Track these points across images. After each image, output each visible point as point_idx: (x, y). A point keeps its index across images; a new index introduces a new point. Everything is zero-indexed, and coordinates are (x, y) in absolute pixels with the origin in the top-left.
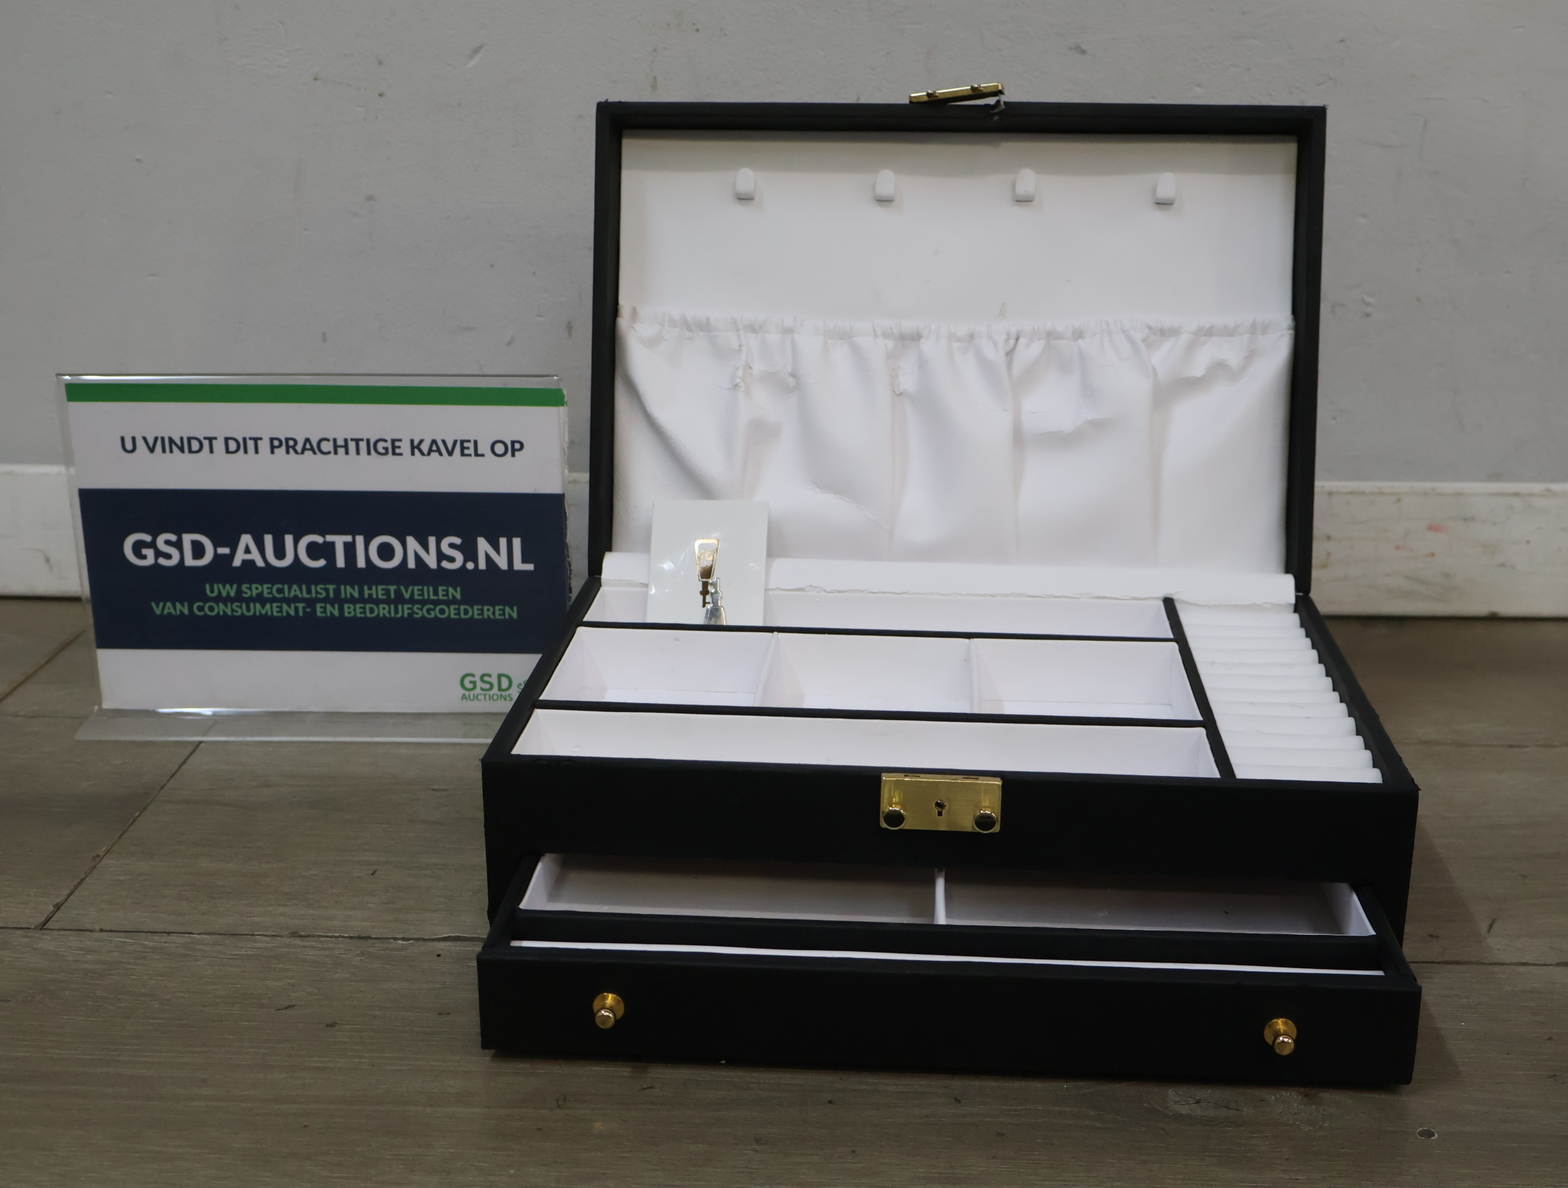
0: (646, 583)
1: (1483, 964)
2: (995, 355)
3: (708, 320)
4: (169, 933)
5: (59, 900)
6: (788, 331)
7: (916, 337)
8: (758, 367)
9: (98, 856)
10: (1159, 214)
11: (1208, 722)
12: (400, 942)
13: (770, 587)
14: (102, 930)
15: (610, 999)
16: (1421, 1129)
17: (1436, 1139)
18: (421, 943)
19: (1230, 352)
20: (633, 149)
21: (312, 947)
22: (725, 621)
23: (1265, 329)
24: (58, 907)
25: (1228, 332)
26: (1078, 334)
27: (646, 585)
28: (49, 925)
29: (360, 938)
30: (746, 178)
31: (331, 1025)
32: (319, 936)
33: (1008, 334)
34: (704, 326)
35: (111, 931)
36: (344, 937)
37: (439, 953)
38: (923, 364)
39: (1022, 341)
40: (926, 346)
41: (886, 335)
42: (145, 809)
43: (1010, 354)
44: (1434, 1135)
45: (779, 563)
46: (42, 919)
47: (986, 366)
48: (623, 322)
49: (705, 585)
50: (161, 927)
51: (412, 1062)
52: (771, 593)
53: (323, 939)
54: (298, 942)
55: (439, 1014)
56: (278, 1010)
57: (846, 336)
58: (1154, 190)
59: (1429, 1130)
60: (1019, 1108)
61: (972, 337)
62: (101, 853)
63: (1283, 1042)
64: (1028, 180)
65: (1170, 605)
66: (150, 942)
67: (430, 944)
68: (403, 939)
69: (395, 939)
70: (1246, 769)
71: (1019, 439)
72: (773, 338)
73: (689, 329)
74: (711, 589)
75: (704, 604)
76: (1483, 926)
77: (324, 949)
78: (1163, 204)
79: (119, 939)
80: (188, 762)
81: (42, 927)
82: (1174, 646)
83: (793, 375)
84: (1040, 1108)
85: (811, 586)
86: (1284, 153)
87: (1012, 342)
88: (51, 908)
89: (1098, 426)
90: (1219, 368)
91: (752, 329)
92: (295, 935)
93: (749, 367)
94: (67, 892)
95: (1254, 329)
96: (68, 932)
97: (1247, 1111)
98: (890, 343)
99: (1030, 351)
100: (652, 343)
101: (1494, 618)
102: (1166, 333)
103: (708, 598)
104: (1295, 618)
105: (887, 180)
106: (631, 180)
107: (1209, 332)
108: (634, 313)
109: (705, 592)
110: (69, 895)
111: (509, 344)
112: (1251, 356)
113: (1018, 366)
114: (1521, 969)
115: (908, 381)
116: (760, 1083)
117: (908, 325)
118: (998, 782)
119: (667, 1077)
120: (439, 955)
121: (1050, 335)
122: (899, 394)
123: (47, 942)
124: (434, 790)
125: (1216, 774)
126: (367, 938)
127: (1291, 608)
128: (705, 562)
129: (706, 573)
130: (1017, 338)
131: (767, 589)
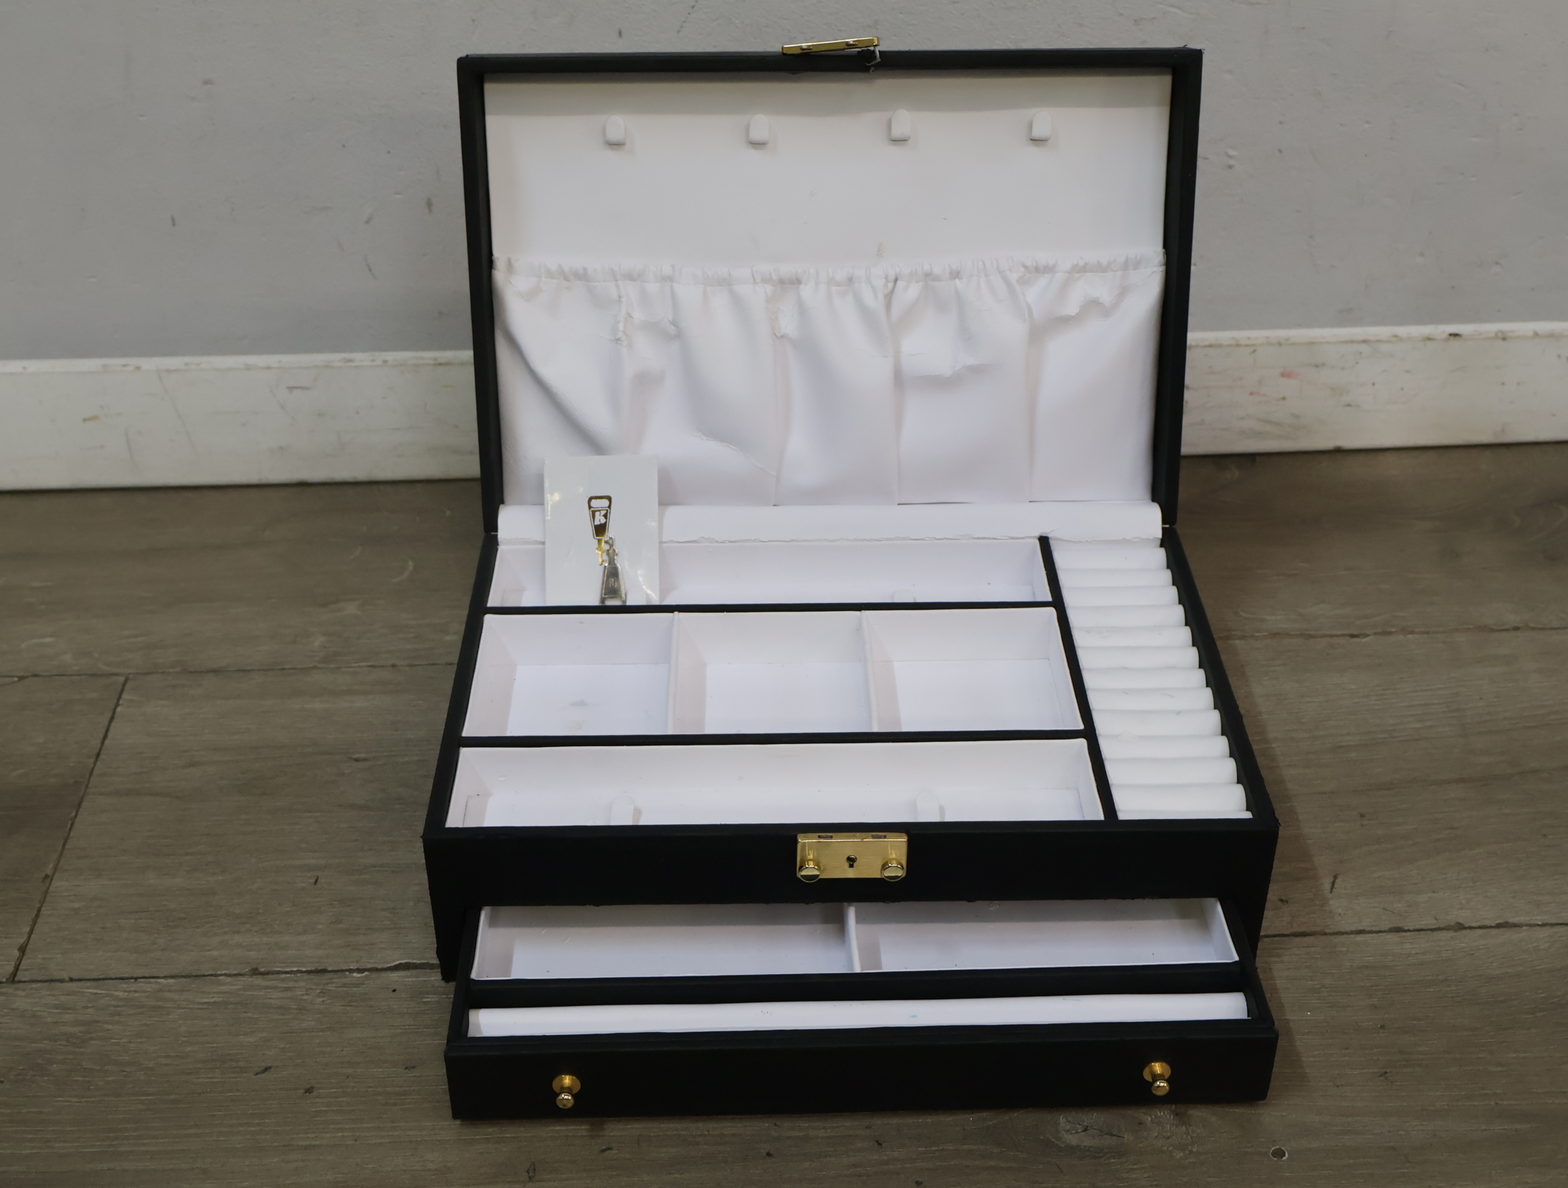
0: (543, 540)
1: (1325, 934)
2: (873, 301)
3: (585, 269)
4: (136, 979)
5: (21, 941)
6: (669, 279)
7: (797, 282)
8: (638, 316)
9: (47, 876)
10: (1034, 150)
11: (1089, 731)
12: (355, 975)
13: (664, 540)
14: (71, 980)
15: (567, 1080)
16: (1273, 1148)
17: (1288, 1158)
18: (374, 975)
19: (1101, 289)
20: (494, 93)
21: (276, 988)
23: (1137, 264)
24: (23, 950)
25: (1100, 268)
26: (956, 275)
27: (543, 543)
28: (20, 976)
29: (318, 972)
30: (616, 124)
31: (309, 1091)
32: (278, 972)
33: (886, 278)
34: (582, 276)
35: (80, 980)
36: (301, 972)
37: (394, 986)
38: (802, 311)
39: (900, 283)
40: (806, 291)
41: (765, 280)
42: (80, 805)
43: (889, 297)
44: (1284, 1155)
45: (672, 512)
46: (11, 969)
47: (865, 312)
48: (499, 275)
49: (601, 543)
50: (126, 971)
51: (391, 1133)
52: (664, 545)
53: (283, 976)
54: (258, 981)
55: (406, 1068)
56: (256, 1074)
57: (726, 283)
58: (1030, 126)
59: (1280, 1149)
60: (934, 1148)
61: (850, 280)
62: (49, 871)
63: (1159, 1086)
64: (904, 120)
65: (1044, 542)
66: (121, 991)
67: (384, 975)
68: (359, 971)
69: (351, 971)
70: (1128, 808)
71: (900, 380)
72: (652, 287)
73: (566, 279)
74: (607, 546)
76: (1327, 884)
77: (287, 989)
78: (1036, 141)
79: (90, 989)
80: (110, 735)
81: (13, 979)
82: (1051, 611)
83: (675, 323)
84: (951, 1148)
85: (703, 537)
86: (1160, 85)
87: (890, 285)
88: (16, 953)
89: (976, 371)
90: (1092, 305)
91: (630, 277)
92: (255, 972)
93: (629, 317)
94: (27, 929)
95: (1126, 266)
96: (39, 985)
97: (1128, 1137)
98: (769, 288)
99: (909, 293)
100: (530, 295)
101: (1338, 451)
102: (1040, 270)
104: (1161, 554)
105: (761, 124)
106: (497, 126)
107: (1083, 269)
108: (509, 265)
110: (31, 932)
111: (367, 222)
112: (1123, 292)
113: (896, 311)
114: (1359, 938)
115: (788, 325)
116: (705, 1136)
117: (787, 269)
118: (902, 840)
119: (621, 1131)
120: (394, 990)
121: (929, 276)
122: (780, 338)
123: (22, 1000)
124: (357, 760)
125: (1100, 814)
126: (324, 971)
127: (1159, 542)
128: (600, 519)
129: (600, 530)
130: (896, 280)
131: (661, 543)
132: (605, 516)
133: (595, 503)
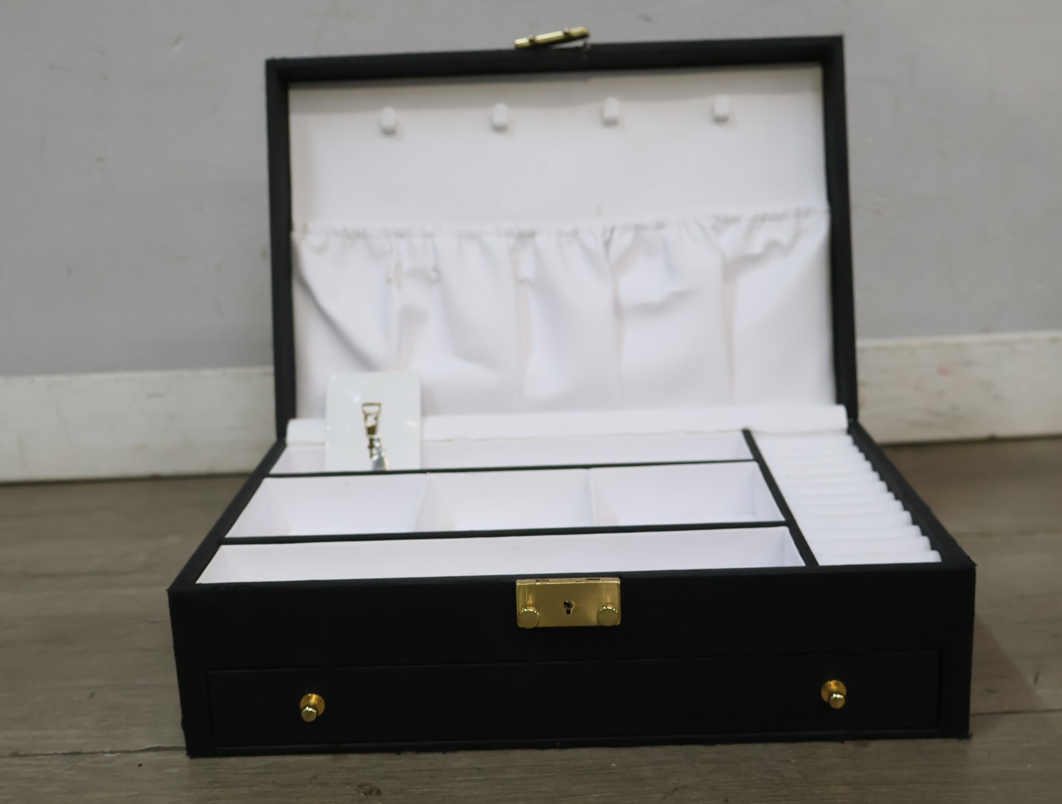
0: (323, 442)
1: (1035, 712)
2: (595, 245)
3: (364, 229)
6: (428, 235)
7: (532, 235)
8: (406, 265)
10: (717, 129)
11: (790, 522)
12: (108, 755)
13: (425, 440)
18: (125, 755)
19: (782, 233)
20: (296, 97)
21: (29, 765)
22: (388, 467)
23: (807, 213)
25: (779, 217)
26: (660, 226)
27: (323, 444)
29: (72, 754)
30: (389, 115)
32: (36, 755)
33: (605, 228)
34: (360, 235)
36: (58, 754)
37: (140, 763)
38: (538, 256)
39: (616, 234)
40: (540, 241)
41: (508, 234)
43: (607, 243)
45: (431, 420)
47: (588, 254)
48: (296, 236)
49: (371, 441)
52: (425, 444)
53: (40, 757)
54: (17, 761)
57: (475, 237)
58: (713, 109)
61: (575, 232)
64: (613, 106)
65: (748, 435)
67: (134, 755)
68: (111, 752)
69: (104, 753)
70: (826, 557)
71: (618, 310)
72: (418, 241)
73: (350, 238)
74: (377, 444)
75: (372, 455)
77: (40, 766)
78: (720, 120)
82: (755, 464)
83: (436, 270)
85: (458, 437)
86: (812, 76)
87: (608, 234)
89: (681, 296)
90: (773, 246)
91: (400, 235)
92: (15, 755)
93: (398, 265)
95: (798, 214)
98: (511, 241)
99: (622, 241)
100: (321, 249)
101: (992, 440)
102: (729, 221)
103: (374, 451)
104: (849, 440)
105: (501, 112)
106: (298, 122)
107: (763, 218)
108: (305, 229)
109: (371, 446)
112: (798, 234)
113: (614, 253)
115: (527, 270)
117: (525, 225)
118: (617, 581)
120: (140, 765)
121: (639, 228)
122: (522, 281)
125: (800, 562)
126: (79, 753)
127: (845, 432)
128: (371, 422)
129: (371, 431)
130: (612, 231)
131: (422, 442)
132: (376, 418)
133: (368, 409)
